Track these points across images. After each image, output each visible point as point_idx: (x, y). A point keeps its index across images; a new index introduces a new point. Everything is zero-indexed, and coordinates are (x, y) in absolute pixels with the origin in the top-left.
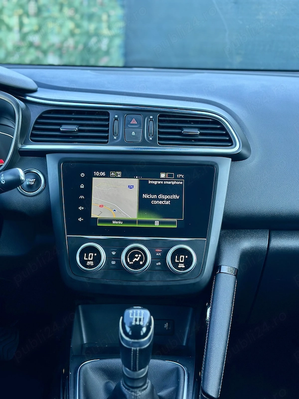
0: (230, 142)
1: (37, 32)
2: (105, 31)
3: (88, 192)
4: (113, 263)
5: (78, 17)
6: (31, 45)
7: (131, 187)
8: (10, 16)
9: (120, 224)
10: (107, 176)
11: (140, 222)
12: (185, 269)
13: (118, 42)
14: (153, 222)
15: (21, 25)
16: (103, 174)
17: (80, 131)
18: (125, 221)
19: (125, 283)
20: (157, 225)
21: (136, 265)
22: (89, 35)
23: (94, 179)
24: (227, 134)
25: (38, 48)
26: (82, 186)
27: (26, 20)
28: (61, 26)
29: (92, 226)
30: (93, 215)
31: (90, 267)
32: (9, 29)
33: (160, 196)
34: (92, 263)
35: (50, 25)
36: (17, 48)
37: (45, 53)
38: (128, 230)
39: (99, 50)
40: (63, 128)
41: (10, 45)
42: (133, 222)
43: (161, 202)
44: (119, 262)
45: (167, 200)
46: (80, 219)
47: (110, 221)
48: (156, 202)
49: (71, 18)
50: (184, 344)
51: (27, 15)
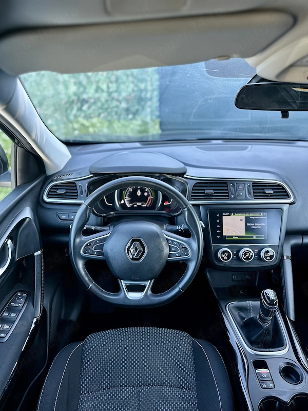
0: (288, 196)
1: (116, 91)
2: (149, 88)
3: (221, 223)
4: (235, 257)
5: (136, 81)
6: (113, 99)
7: (241, 220)
8: (103, 84)
9: (237, 238)
10: (229, 215)
11: (246, 237)
12: (270, 260)
13: (156, 93)
14: (253, 237)
15: (108, 88)
16: (227, 214)
17: (215, 193)
18: (239, 237)
19: (241, 266)
20: (254, 238)
21: (247, 259)
22: (141, 91)
23: (223, 217)
24: (286, 192)
25: (117, 100)
26: (218, 221)
27: (110, 85)
28: (128, 87)
29: (224, 240)
30: (224, 235)
31: (226, 260)
32: (103, 91)
33: (256, 224)
34: (226, 258)
35: (122, 87)
36: (107, 101)
37: (120, 102)
38: (241, 241)
39: (147, 98)
40: (207, 192)
41: (103, 100)
42: (243, 237)
43: (256, 227)
44: (238, 256)
45: (259, 226)
46: (218, 237)
47: (232, 237)
48: (254, 227)
49: (133, 82)
50: (256, 285)
51: (111, 82)
